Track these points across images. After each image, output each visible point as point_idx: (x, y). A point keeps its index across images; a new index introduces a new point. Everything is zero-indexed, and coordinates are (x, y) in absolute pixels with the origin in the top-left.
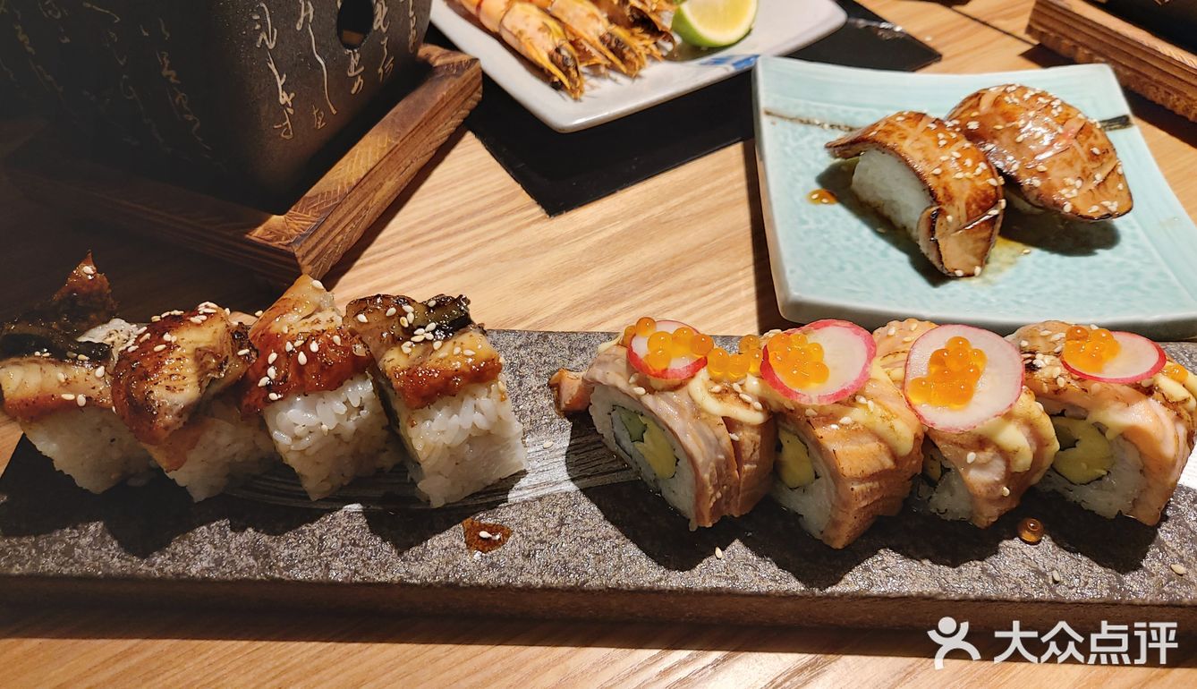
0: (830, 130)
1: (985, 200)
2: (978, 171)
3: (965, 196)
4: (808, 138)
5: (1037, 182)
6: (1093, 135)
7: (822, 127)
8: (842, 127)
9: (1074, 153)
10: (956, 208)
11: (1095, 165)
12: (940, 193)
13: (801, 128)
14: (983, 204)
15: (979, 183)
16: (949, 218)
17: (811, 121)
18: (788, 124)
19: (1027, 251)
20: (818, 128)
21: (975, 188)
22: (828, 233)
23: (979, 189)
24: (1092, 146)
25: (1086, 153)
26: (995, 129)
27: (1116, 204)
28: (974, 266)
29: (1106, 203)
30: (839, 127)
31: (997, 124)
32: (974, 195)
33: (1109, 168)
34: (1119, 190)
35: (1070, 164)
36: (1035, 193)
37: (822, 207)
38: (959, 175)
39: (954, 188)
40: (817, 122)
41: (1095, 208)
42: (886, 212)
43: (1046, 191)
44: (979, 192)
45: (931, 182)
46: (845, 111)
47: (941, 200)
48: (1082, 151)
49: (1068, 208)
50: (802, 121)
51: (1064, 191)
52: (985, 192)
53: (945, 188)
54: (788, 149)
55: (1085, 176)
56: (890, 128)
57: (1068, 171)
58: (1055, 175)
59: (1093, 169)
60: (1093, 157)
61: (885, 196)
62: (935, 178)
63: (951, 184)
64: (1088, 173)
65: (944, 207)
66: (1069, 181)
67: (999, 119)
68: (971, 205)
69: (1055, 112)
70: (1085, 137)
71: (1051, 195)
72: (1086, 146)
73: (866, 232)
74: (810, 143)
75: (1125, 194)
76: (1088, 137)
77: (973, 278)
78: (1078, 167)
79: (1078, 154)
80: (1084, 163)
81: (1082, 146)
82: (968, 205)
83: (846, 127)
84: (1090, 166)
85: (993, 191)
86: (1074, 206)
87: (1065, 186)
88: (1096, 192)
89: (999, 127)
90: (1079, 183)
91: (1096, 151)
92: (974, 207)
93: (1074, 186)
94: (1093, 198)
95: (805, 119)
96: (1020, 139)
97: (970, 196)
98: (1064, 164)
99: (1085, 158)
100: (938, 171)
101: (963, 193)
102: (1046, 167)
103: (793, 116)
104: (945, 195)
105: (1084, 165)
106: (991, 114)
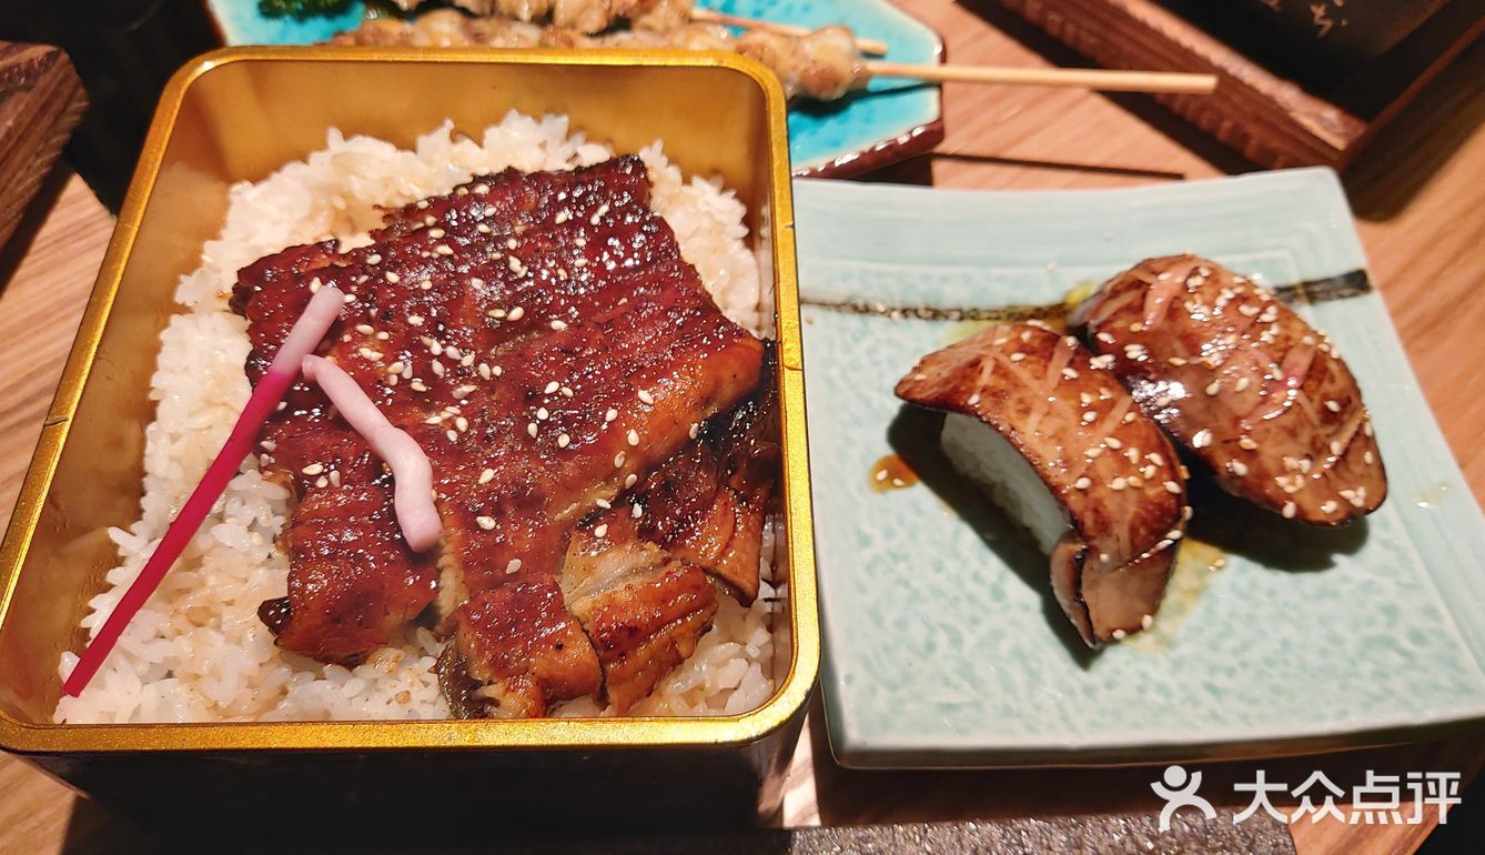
0: (902, 321)
1: (1160, 520)
2: (1150, 471)
3: (1129, 517)
4: (867, 342)
5: (1240, 468)
6: (1328, 376)
7: (890, 316)
8: (921, 313)
9: (1298, 414)
10: (1115, 538)
11: (1330, 429)
12: (1089, 520)
13: (854, 321)
14: (1156, 526)
15: (1151, 492)
16: (1104, 557)
17: (871, 307)
18: (833, 316)
19: (1220, 563)
20: (883, 319)
21: (1144, 501)
22: (905, 558)
23: (1152, 503)
24: (1326, 397)
25: (1318, 412)
26: (1171, 364)
27: (1362, 492)
28: (1142, 614)
29: (1347, 494)
30: (916, 311)
31: (1175, 356)
32: (1143, 512)
33: (1351, 428)
34: (1367, 465)
35: (1292, 433)
36: (1238, 483)
37: (893, 495)
38: (1119, 484)
39: (1111, 506)
40: (881, 308)
41: (1330, 506)
42: (999, 500)
43: (1256, 481)
44: (1151, 508)
45: (1075, 502)
46: (926, 278)
47: (1090, 533)
48: (1311, 410)
49: (1289, 511)
50: (855, 309)
51: (1281, 481)
52: (1160, 506)
53: (1096, 511)
54: (834, 372)
55: (1316, 451)
56: (1002, 384)
57: (1290, 446)
58: (1269, 452)
59: (1328, 436)
60: (1328, 417)
61: (994, 477)
62: (1080, 496)
63: (1106, 503)
64: (1319, 445)
65: (1096, 543)
66: (1291, 462)
67: (1177, 345)
68: (1138, 531)
69: (1266, 337)
70: (1316, 383)
71: (1262, 487)
72: (1317, 398)
73: (968, 538)
74: (871, 351)
75: (1375, 473)
76: (1320, 382)
77: (1141, 634)
78: (1305, 437)
79: (1306, 415)
80: (1314, 427)
81: (1311, 401)
82: (1133, 530)
83: (928, 309)
84: (1323, 431)
85: (1173, 501)
86: (1299, 508)
87: (1283, 471)
88: (1331, 476)
89: (1179, 362)
90: (1306, 464)
91: (1333, 406)
92: (1143, 531)
93: (1298, 471)
94: (1328, 487)
95: (860, 303)
96: (1213, 389)
97: (1137, 515)
98: (1284, 435)
99: (1315, 418)
100: (1083, 483)
101: (1124, 514)
102: (1256, 441)
103: (839, 300)
104: (1096, 522)
105: (1315, 432)
106: (1163, 332)
